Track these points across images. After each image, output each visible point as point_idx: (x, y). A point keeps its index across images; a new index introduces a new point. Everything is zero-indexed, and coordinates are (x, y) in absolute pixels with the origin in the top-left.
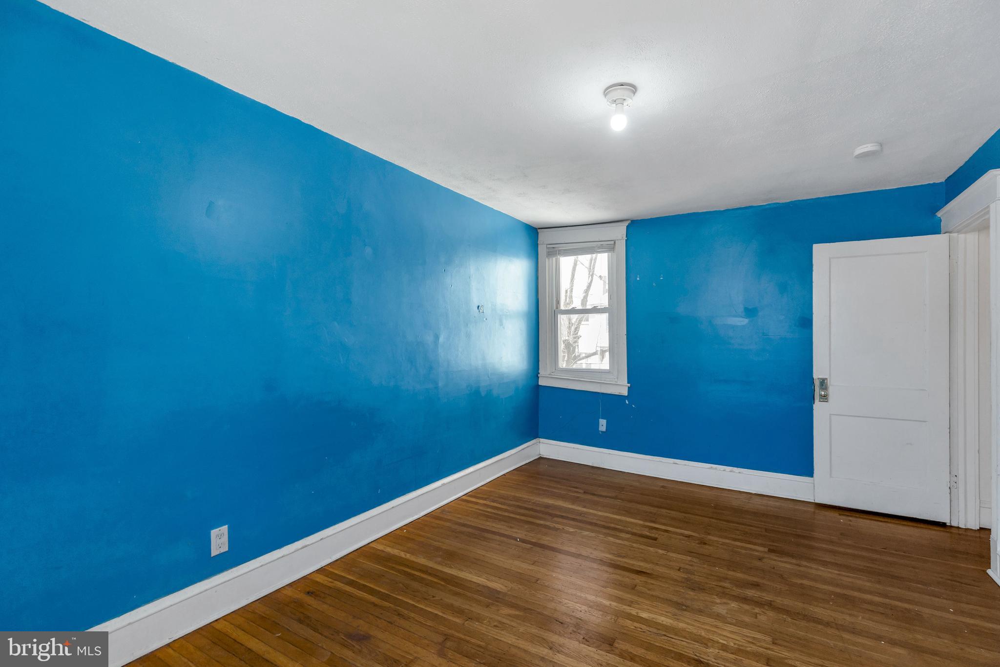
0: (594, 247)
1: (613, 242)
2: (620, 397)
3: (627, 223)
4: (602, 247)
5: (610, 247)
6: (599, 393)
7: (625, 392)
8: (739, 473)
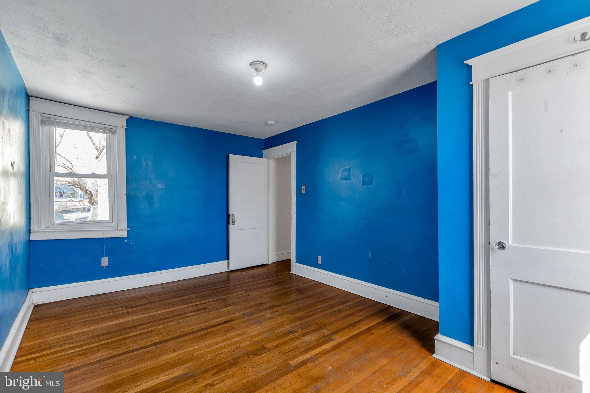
0: (97, 128)
1: (115, 128)
2: (122, 239)
3: (127, 117)
4: (103, 128)
5: (112, 130)
6: (103, 238)
7: (125, 234)
8: (197, 267)
